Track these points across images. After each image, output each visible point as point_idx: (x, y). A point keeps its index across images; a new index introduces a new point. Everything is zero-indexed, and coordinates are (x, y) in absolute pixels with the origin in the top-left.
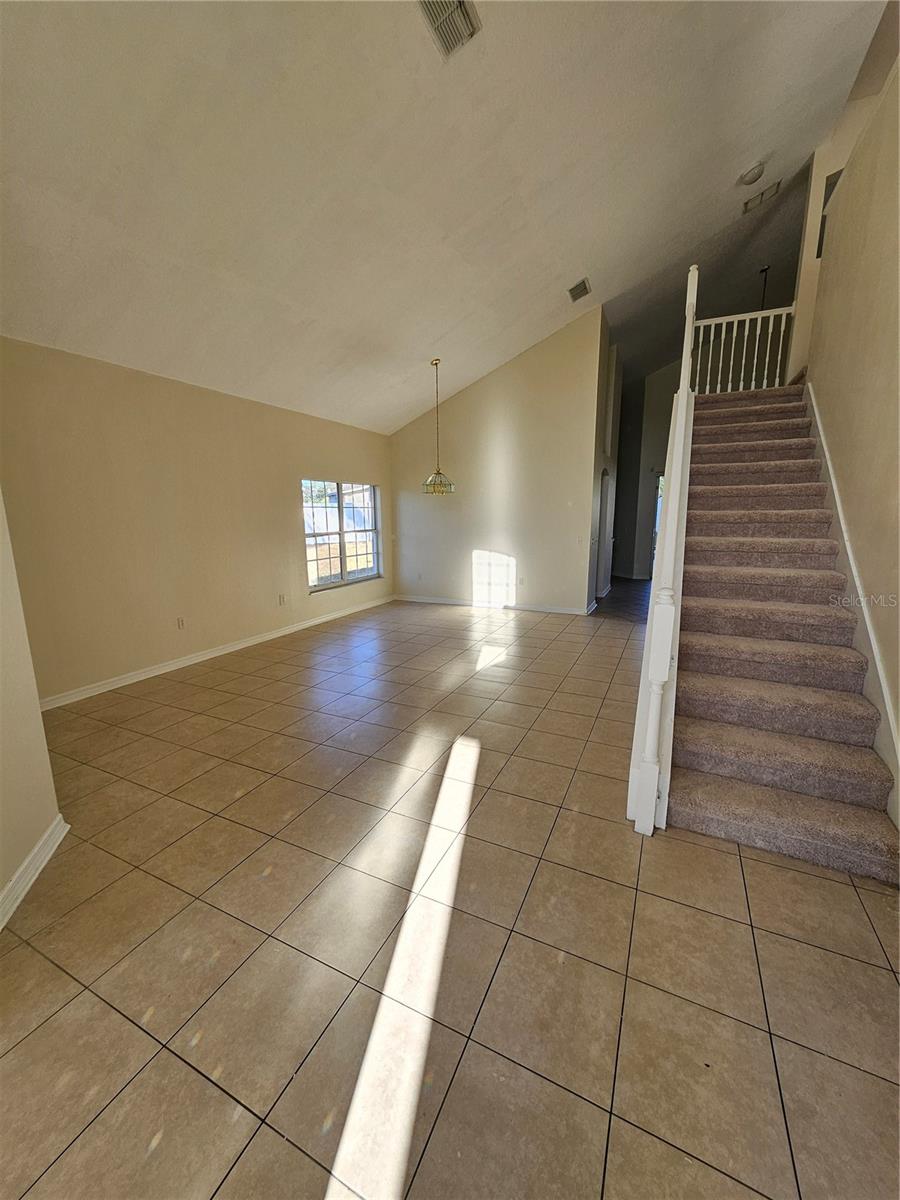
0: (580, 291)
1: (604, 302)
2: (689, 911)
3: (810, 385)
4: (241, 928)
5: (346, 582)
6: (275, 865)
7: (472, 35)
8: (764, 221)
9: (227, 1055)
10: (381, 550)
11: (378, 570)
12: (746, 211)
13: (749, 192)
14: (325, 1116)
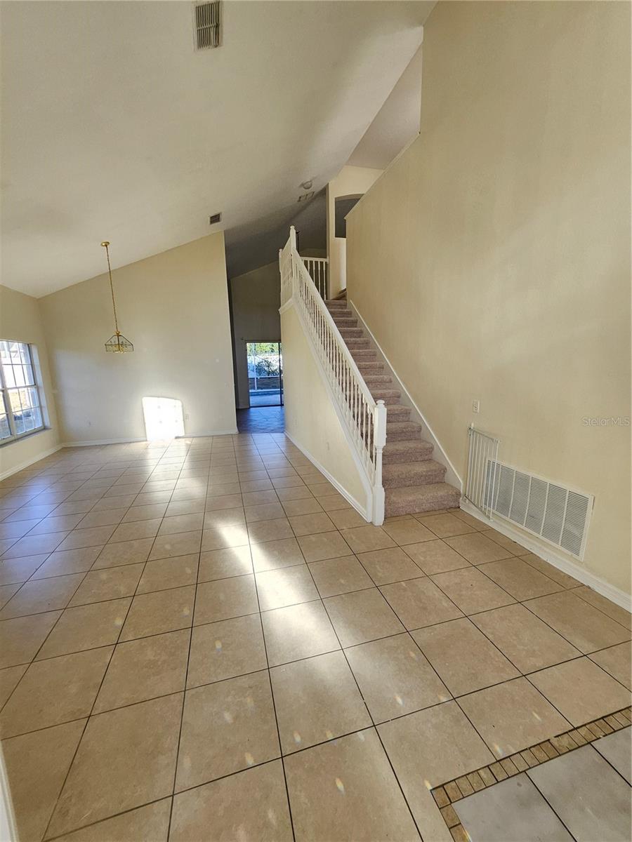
0: (215, 219)
1: (225, 229)
2: (421, 544)
3: (351, 301)
4: (244, 679)
5: (16, 437)
6: (219, 639)
7: (216, 46)
8: (304, 208)
9: (324, 726)
10: (44, 403)
11: (43, 422)
12: (299, 201)
13: (303, 192)
14: (395, 699)
